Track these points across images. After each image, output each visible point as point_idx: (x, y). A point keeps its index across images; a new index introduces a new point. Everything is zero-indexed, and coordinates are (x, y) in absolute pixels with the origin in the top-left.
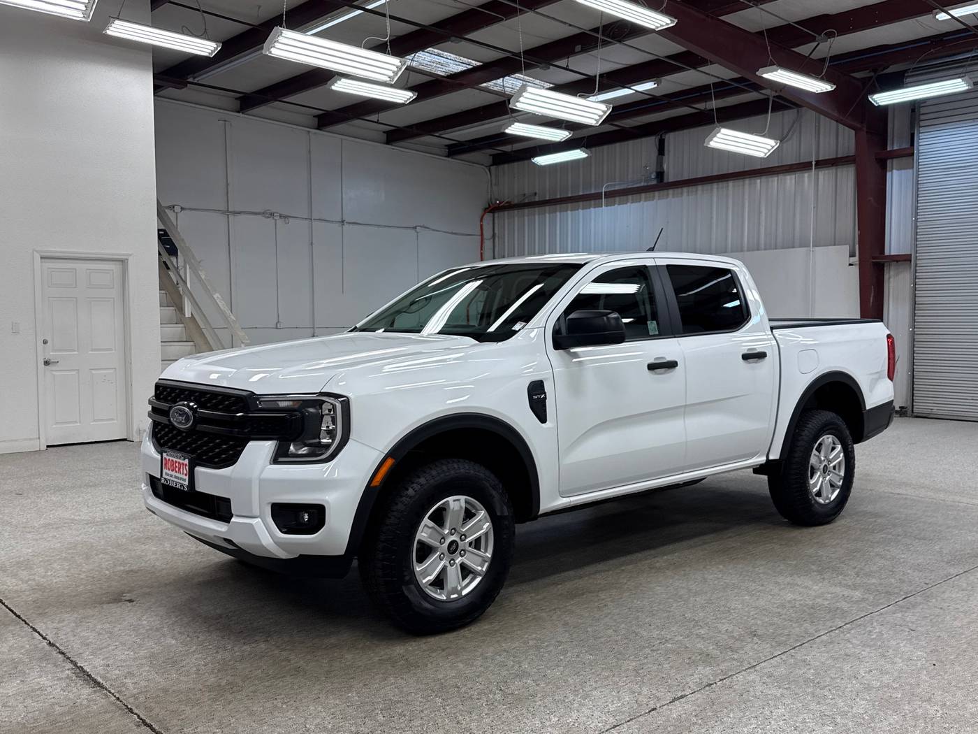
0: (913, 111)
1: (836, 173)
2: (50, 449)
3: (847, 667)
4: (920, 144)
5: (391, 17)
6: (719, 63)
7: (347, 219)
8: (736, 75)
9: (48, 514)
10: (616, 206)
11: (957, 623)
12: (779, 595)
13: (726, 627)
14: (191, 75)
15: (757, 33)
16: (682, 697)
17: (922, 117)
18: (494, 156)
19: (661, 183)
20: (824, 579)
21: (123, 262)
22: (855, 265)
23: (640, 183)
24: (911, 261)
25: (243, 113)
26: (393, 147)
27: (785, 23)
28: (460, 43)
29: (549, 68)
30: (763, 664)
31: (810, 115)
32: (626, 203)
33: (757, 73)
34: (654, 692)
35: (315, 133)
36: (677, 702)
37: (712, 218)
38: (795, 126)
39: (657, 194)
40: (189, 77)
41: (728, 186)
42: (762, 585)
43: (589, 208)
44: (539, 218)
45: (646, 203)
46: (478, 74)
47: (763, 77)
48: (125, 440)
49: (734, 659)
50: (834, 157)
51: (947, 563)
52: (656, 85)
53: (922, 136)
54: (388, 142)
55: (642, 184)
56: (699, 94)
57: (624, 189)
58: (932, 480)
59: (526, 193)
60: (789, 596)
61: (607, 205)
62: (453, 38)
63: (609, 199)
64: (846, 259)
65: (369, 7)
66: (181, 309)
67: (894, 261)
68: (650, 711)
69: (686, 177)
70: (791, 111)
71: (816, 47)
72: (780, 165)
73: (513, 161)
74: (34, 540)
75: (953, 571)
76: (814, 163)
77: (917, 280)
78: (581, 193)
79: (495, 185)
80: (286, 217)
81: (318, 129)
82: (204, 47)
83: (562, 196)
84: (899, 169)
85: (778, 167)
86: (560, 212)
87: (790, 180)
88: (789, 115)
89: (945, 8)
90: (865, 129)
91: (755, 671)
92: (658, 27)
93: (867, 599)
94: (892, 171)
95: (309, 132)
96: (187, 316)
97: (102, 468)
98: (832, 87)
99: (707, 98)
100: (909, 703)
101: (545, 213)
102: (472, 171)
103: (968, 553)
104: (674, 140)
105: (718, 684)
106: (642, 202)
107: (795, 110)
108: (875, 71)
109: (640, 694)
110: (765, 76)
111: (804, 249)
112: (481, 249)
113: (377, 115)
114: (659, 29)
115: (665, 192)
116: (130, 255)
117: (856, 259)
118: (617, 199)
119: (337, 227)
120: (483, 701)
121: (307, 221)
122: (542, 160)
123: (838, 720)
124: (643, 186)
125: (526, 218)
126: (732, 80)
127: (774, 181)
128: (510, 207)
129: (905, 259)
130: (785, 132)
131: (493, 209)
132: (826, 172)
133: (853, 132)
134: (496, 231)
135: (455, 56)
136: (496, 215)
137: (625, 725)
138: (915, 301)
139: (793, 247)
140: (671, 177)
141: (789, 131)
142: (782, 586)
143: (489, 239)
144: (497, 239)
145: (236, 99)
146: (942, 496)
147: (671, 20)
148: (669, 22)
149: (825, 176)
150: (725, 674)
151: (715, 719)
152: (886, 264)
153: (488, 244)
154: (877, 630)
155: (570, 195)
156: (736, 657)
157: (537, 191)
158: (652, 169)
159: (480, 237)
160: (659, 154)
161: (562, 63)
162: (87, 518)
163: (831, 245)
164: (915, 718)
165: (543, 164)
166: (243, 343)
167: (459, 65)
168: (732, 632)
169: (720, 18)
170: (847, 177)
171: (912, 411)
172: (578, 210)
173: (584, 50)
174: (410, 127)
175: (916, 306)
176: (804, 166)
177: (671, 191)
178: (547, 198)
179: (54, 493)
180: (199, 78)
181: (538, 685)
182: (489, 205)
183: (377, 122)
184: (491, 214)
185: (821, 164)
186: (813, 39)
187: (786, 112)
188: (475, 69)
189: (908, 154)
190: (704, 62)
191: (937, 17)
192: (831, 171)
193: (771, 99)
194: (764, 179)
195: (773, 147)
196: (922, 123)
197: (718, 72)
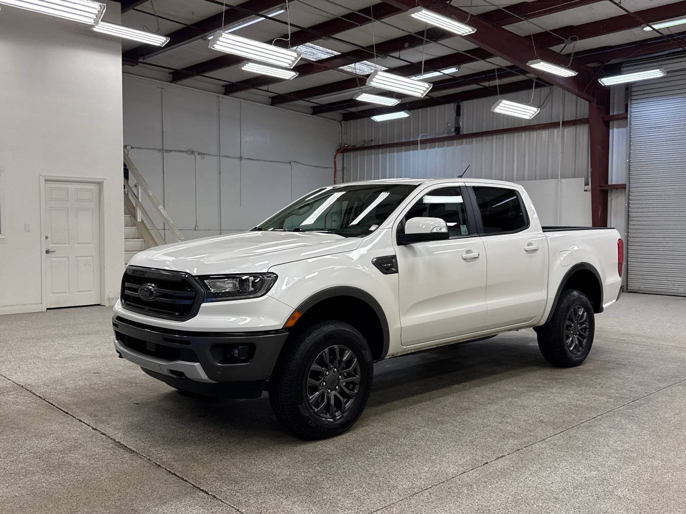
0: (627, 89)
1: (576, 130)
2: (49, 310)
3: (601, 440)
4: (632, 111)
5: (291, 25)
6: (500, 57)
7: (244, 156)
8: (509, 64)
9: (63, 351)
10: (427, 149)
11: (667, 415)
12: (554, 399)
13: (524, 418)
14: (142, 57)
15: (525, 37)
16: (502, 457)
17: (633, 94)
18: (343, 114)
19: (458, 135)
20: (581, 390)
21: (100, 184)
22: (589, 191)
23: (444, 134)
24: (625, 188)
25: (174, 83)
26: (275, 107)
27: (543, 31)
28: (329, 41)
29: (387, 58)
30: (550, 438)
31: (558, 91)
32: (434, 148)
33: (527, 64)
34: (485, 454)
35: (223, 97)
36: (500, 459)
37: (492, 158)
38: (549, 97)
39: (455, 142)
40: (140, 58)
41: (503, 138)
42: (543, 394)
43: (409, 151)
44: (375, 156)
45: (447, 148)
46: (338, 60)
47: (530, 67)
48: (99, 305)
49: (531, 435)
50: (575, 119)
51: (658, 381)
52: (457, 70)
53: (633, 106)
54: (272, 104)
55: (445, 135)
56: (484, 76)
57: (432, 139)
58: (644, 331)
59: (366, 139)
60: (561, 400)
61: (421, 149)
62: (324, 37)
63: (423, 145)
64: (583, 187)
65: (270, 16)
66: (134, 216)
67: (614, 189)
68: (484, 465)
69: (475, 131)
70: (546, 88)
71: (564, 47)
72: (538, 123)
73: (357, 118)
74: (60, 367)
75: (662, 385)
76: (561, 123)
77: (630, 201)
78: (403, 141)
79: (344, 134)
80: (202, 154)
81: (224, 94)
82: (158, 40)
83: (391, 142)
84: (618, 127)
85: (537, 125)
86: (389, 153)
87: (545, 133)
88: (545, 90)
89: (650, 24)
90: (595, 101)
91: (545, 442)
92: (463, 34)
93: (610, 402)
94: (613, 128)
95: (218, 96)
96: (138, 221)
97: (90, 323)
98: (575, 74)
99: (493, 78)
100: (641, 459)
101: (379, 154)
102: (329, 124)
103: (671, 375)
104: (467, 106)
105: (524, 449)
106: (445, 147)
107: (549, 87)
108: (602, 63)
109: (476, 454)
110: (532, 66)
111: (554, 180)
112: (335, 178)
113: (267, 86)
114: (464, 35)
115: (461, 141)
116: (105, 179)
117: (589, 187)
118: (428, 145)
119: (237, 161)
120: (380, 458)
121: (216, 157)
122: (378, 118)
123: (600, 469)
124: (446, 137)
125: (366, 157)
126: (508, 67)
127: (534, 134)
128: (354, 149)
129: (621, 187)
130: (542, 102)
131: (343, 150)
132: (570, 129)
133: (587, 102)
134: (345, 166)
135: (323, 48)
136: (345, 154)
137: (470, 472)
138: (629, 215)
139: (547, 179)
140: (465, 131)
141: (544, 102)
142: (555, 394)
143: (341, 171)
144: (345, 171)
145: (170, 73)
146: (651, 341)
147: (472, 29)
148: (471, 30)
149: (569, 131)
150: (527, 443)
151: (525, 468)
152: (609, 191)
153: (339, 174)
154: (618, 419)
155: (396, 142)
156: (532, 434)
157: (373, 138)
158: (452, 125)
159: (333, 170)
160: (457, 116)
161: (396, 54)
162: (91, 354)
163: (572, 178)
164: (646, 467)
165: (378, 121)
166: (179, 239)
167: (325, 54)
168: (528, 420)
169: (503, 27)
170: (583, 133)
171: (627, 288)
172: (401, 152)
173: (411, 46)
174: (289, 94)
175: (630, 218)
176: (555, 125)
177: (464, 140)
178: (380, 144)
179: (62, 338)
180: (147, 60)
181: (412, 450)
182: (340, 148)
183: (267, 91)
184: (342, 154)
185: (566, 124)
186: (563, 42)
187: (542, 89)
188: (336, 57)
189: (624, 118)
190: (491, 55)
191: (644, 29)
192: (572, 128)
193: (535, 80)
194: (527, 133)
195: (536, 112)
196: (633, 98)
197: (499, 62)
